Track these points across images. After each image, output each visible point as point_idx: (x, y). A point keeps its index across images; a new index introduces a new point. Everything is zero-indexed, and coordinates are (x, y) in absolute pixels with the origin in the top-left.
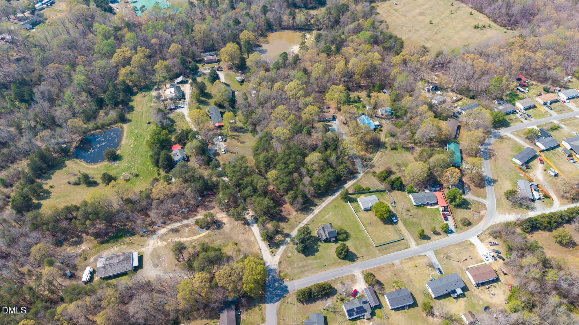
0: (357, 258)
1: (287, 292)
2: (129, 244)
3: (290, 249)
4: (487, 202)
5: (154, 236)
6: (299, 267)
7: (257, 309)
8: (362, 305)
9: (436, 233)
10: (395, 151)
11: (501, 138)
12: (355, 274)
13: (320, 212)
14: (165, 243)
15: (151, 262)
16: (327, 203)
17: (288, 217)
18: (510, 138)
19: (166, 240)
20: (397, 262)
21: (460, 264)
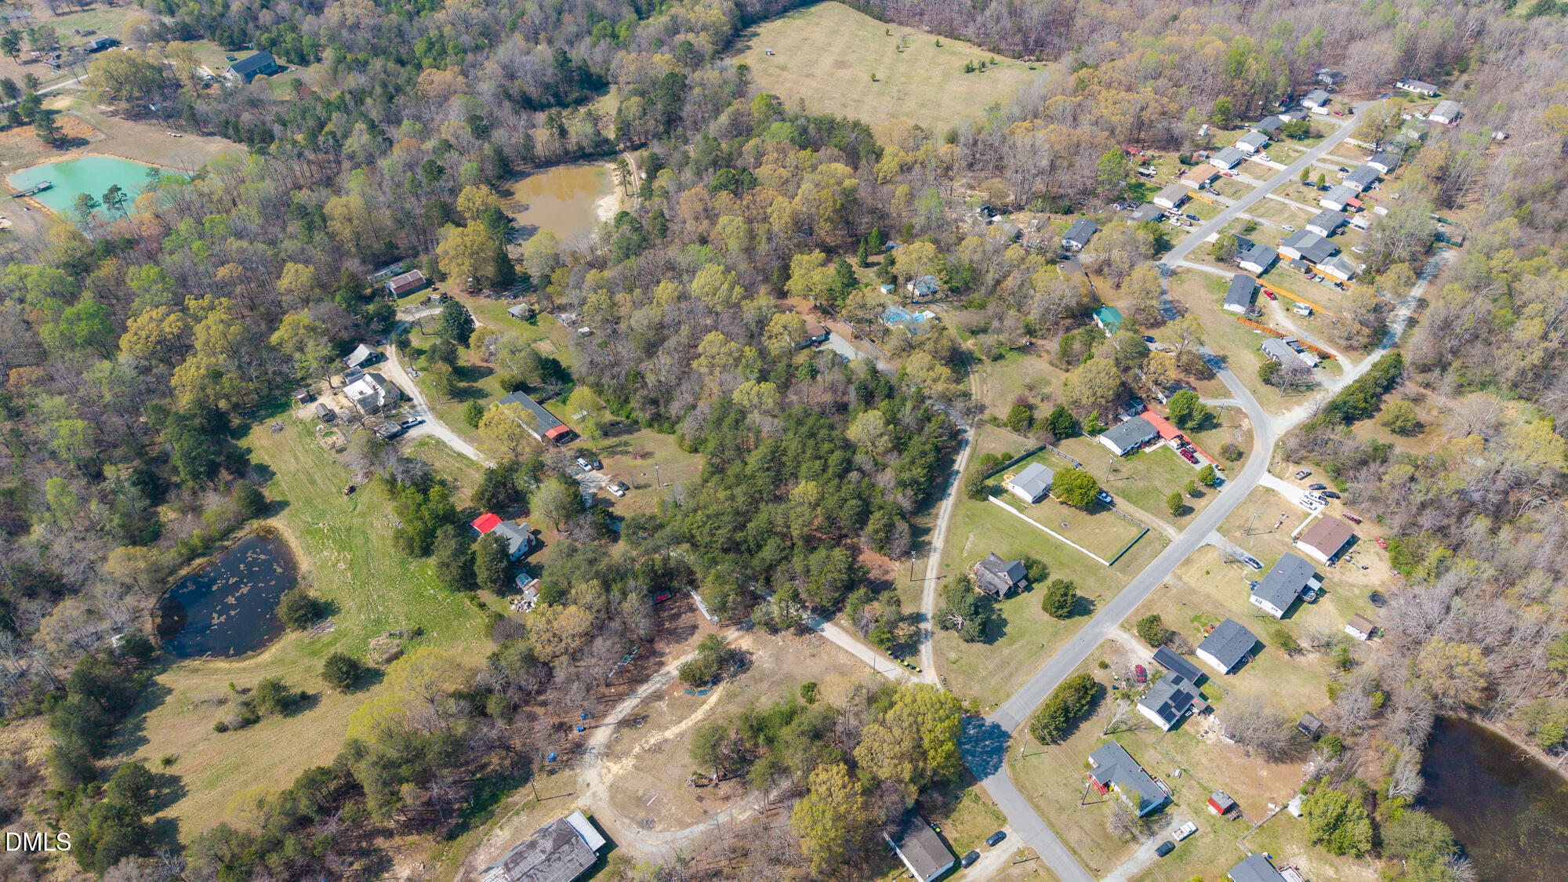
0: (1092, 603)
1: (1006, 736)
2: (530, 807)
3: (944, 643)
4: (1237, 402)
5: (587, 757)
6: (992, 674)
7: (966, 802)
8: (1176, 687)
9: (1197, 494)
10: (1003, 362)
11: (1173, 273)
12: (1110, 637)
13: (947, 541)
14: (629, 762)
15: (627, 821)
16: (947, 516)
17: (887, 577)
18: (1189, 270)
19: (627, 754)
20: (1168, 579)
21: (1277, 536)
